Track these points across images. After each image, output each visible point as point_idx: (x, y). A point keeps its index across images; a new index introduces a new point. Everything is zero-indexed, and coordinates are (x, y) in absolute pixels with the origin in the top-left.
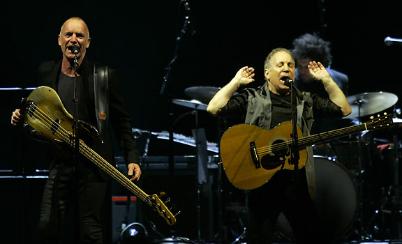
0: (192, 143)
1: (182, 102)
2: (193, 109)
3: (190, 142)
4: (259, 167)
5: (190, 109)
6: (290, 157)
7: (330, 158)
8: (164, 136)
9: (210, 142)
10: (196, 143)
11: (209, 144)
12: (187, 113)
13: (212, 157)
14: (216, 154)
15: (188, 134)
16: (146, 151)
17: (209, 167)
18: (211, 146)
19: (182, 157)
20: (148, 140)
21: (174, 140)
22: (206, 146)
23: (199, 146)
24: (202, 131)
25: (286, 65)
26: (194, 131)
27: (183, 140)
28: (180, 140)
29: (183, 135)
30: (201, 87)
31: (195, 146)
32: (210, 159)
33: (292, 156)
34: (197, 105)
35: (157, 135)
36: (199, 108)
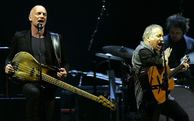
0: (107, 78)
1: (101, 55)
2: (107, 59)
3: (106, 78)
5: (105, 59)
7: (186, 87)
8: (90, 74)
9: (117, 77)
10: (109, 78)
11: (116, 79)
12: (104, 61)
13: (118, 87)
14: (120, 84)
15: (104, 73)
16: (81, 83)
17: (116, 92)
19: (100, 86)
20: (82, 77)
21: (97, 77)
22: (115, 80)
23: (111, 80)
24: (112, 72)
26: (107, 72)
27: (101, 77)
28: (100, 77)
29: (102, 74)
30: (112, 46)
31: (108, 80)
32: (117, 87)
34: (109, 57)
35: (87, 74)
36: (111, 58)
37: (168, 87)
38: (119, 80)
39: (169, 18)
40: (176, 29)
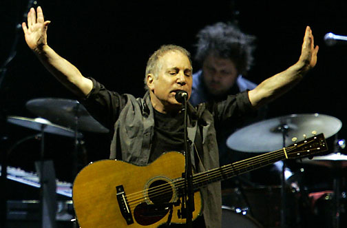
0: (36, 182)
1: (21, 120)
2: (37, 132)
3: (32, 180)
4: (132, 222)
5: (33, 132)
6: (179, 207)
7: (238, 211)
9: (62, 180)
10: (41, 182)
11: (59, 184)
12: (29, 138)
13: (64, 204)
14: (70, 199)
15: (29, 168)
17: (58, 218)
18: (62, 188)
19: (18, 202)
21: (9, 177)
22: (55, 187)
23: (44, 185)
24: (49, 164)
25: (181, 72)
26: (37, 165)
27: (21, 177)
28: (17, 177)
29: (22, 169)
30: (50, 100)
31: (38, 186)
32: (60, 206)
33: (183, 205)
34: (43, 126)
36: (46, 130)
37: (194, 210)
38: (65, 187)
39: (204, 31)
40: (222, 61)
